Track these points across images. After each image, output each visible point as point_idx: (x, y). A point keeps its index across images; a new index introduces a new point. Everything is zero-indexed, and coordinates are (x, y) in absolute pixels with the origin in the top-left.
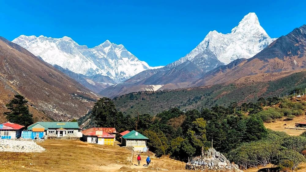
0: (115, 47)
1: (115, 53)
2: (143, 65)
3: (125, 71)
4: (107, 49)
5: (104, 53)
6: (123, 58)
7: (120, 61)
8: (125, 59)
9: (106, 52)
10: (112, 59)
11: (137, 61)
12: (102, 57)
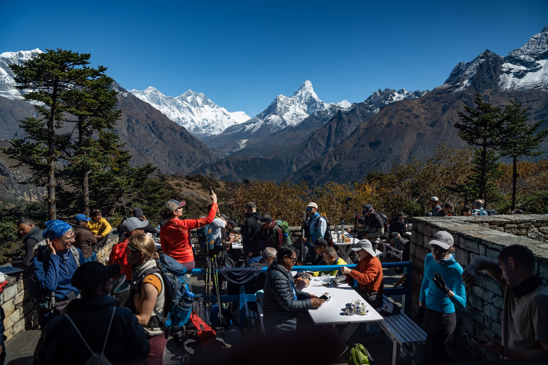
0: (197, 96)
1: (197, 102)
2: (222, 111)
3: (207, 118)
4: (189, 99)
5: (187, 102)
6: (204, 106)
7: (202, 108)
8: (206, 107)
9: (189, 102)
10: (195, 107)
11: (217, 108)
12: (186, 106)
